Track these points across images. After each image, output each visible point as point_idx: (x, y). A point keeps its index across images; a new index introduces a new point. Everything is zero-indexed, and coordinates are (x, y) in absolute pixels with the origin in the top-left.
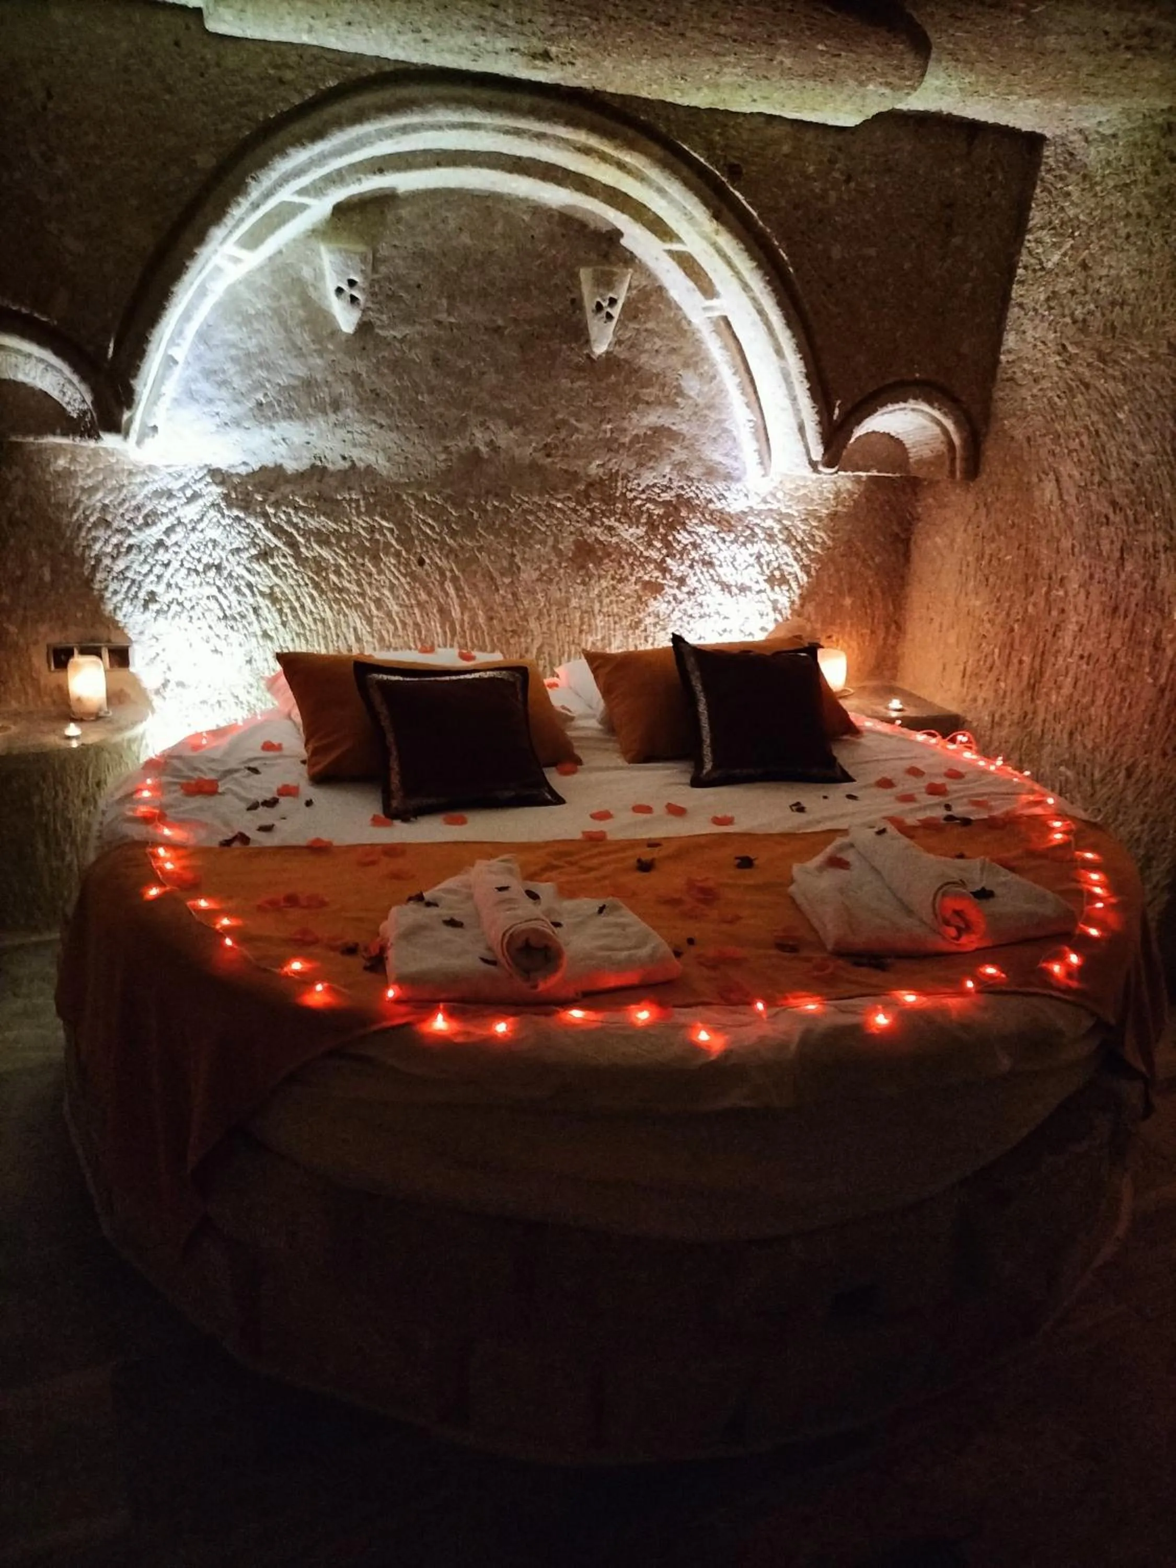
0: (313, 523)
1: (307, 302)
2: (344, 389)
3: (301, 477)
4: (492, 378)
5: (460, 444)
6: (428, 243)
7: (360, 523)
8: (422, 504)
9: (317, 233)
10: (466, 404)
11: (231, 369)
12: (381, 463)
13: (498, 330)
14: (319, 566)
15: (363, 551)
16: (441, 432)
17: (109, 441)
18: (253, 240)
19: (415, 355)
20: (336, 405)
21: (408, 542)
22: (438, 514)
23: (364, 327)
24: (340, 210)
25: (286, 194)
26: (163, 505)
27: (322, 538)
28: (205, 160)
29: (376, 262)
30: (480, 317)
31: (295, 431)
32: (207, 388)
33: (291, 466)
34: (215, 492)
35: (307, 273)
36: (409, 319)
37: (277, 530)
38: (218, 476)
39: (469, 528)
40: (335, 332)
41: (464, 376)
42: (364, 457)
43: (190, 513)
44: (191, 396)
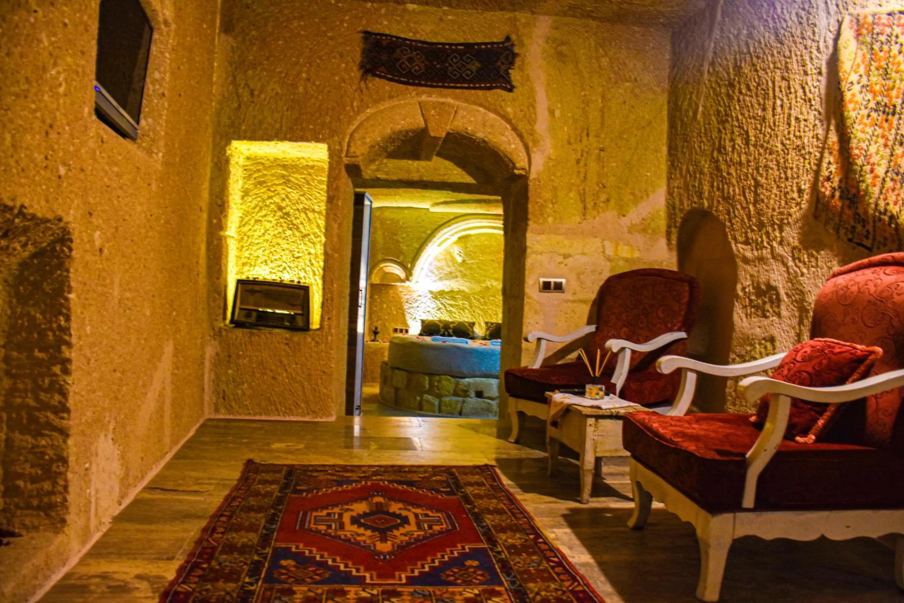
0: (450, 302)
1: (452, 256)
2: (458, 274)
3: (448, 293)
4: (492, 271)
5: (484, 285)
6: (478, 244)
7: (460, 302)
8: (475, 298)
9: (454, 243)
10: (485, 276)
11: (435, 271)
12: (466, 290)
13: (493, 261)
14: (450, 312)
15: (461, 309)
16: (479, 282)
17: (407, 283)
18: (440, 245)
19: (474, 266)
20: (456, 277)
21: (471, 307)
22: (478, 301)
23: (464, 261)
24: (460, 238)
25: (446, 236)
26: (419, 298)
27: (452, 306)
28: (429, 232)
29: (466, 248)
30: (490, 258)
31: (447, 282)
32: (430, 274)
33: (446, 290)
34: (430, 296)
35: (452, 251)
36: (473, 259)
37: (442, 304)
38: (431, 292)
39: (485, 304)
40: (457, 263)
41: (485, 270)
42: (462, 288)
43: (424, 300)
44: (427, 276)
